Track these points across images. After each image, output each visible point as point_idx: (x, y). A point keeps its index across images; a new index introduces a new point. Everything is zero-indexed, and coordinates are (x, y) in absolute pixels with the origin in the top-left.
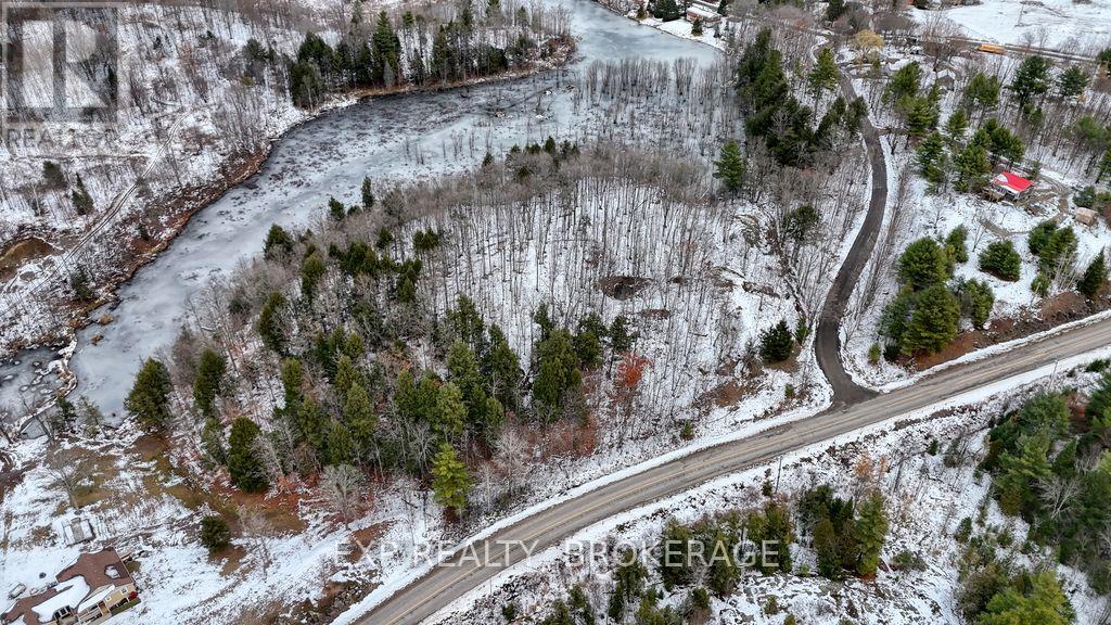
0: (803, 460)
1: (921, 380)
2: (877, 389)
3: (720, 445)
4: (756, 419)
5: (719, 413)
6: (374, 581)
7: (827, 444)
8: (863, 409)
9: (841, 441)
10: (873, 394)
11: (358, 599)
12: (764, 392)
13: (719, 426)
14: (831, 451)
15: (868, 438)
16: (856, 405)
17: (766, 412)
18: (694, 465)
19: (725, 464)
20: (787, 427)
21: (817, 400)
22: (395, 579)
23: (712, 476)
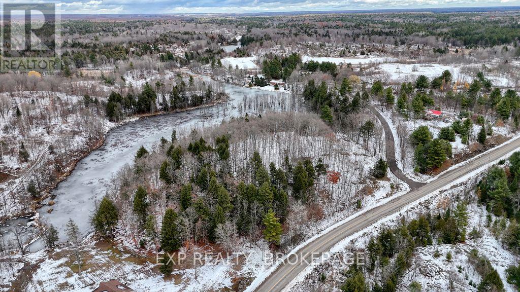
0: (411, 208)
1: (439, 177)
2: (425, 182)
3: (375, 208)
4: (384, 198)
5: (368, 198)
6: (252, 276)
7: (418, 202)
8: (423, 189)
9: (423, 200)
10: (425, 184)
11: (249, 284)
12: (381, 189)
13: (370, 202)
14: (420, 204)
15: (432, 198)
16: (420, 188)
17: (387, 195)
18: (369, 216)
19: (382, 213)
20: (398, 198)
21: (404, 189)
22: (260, 275)
23: (380, 218)
